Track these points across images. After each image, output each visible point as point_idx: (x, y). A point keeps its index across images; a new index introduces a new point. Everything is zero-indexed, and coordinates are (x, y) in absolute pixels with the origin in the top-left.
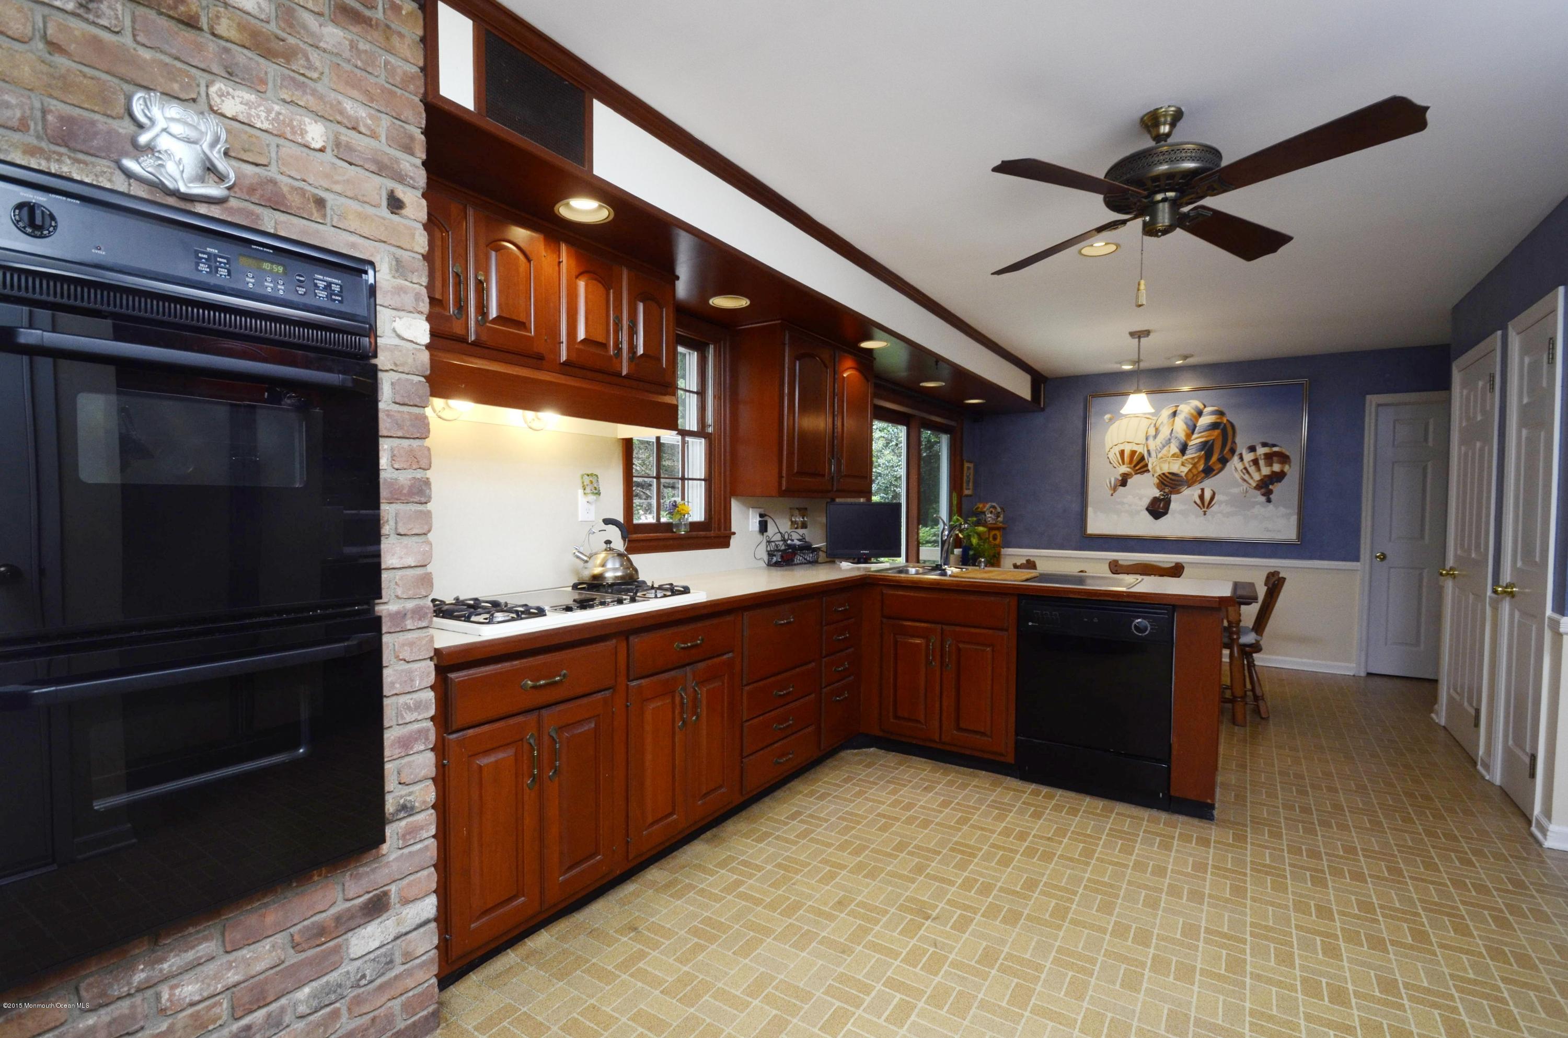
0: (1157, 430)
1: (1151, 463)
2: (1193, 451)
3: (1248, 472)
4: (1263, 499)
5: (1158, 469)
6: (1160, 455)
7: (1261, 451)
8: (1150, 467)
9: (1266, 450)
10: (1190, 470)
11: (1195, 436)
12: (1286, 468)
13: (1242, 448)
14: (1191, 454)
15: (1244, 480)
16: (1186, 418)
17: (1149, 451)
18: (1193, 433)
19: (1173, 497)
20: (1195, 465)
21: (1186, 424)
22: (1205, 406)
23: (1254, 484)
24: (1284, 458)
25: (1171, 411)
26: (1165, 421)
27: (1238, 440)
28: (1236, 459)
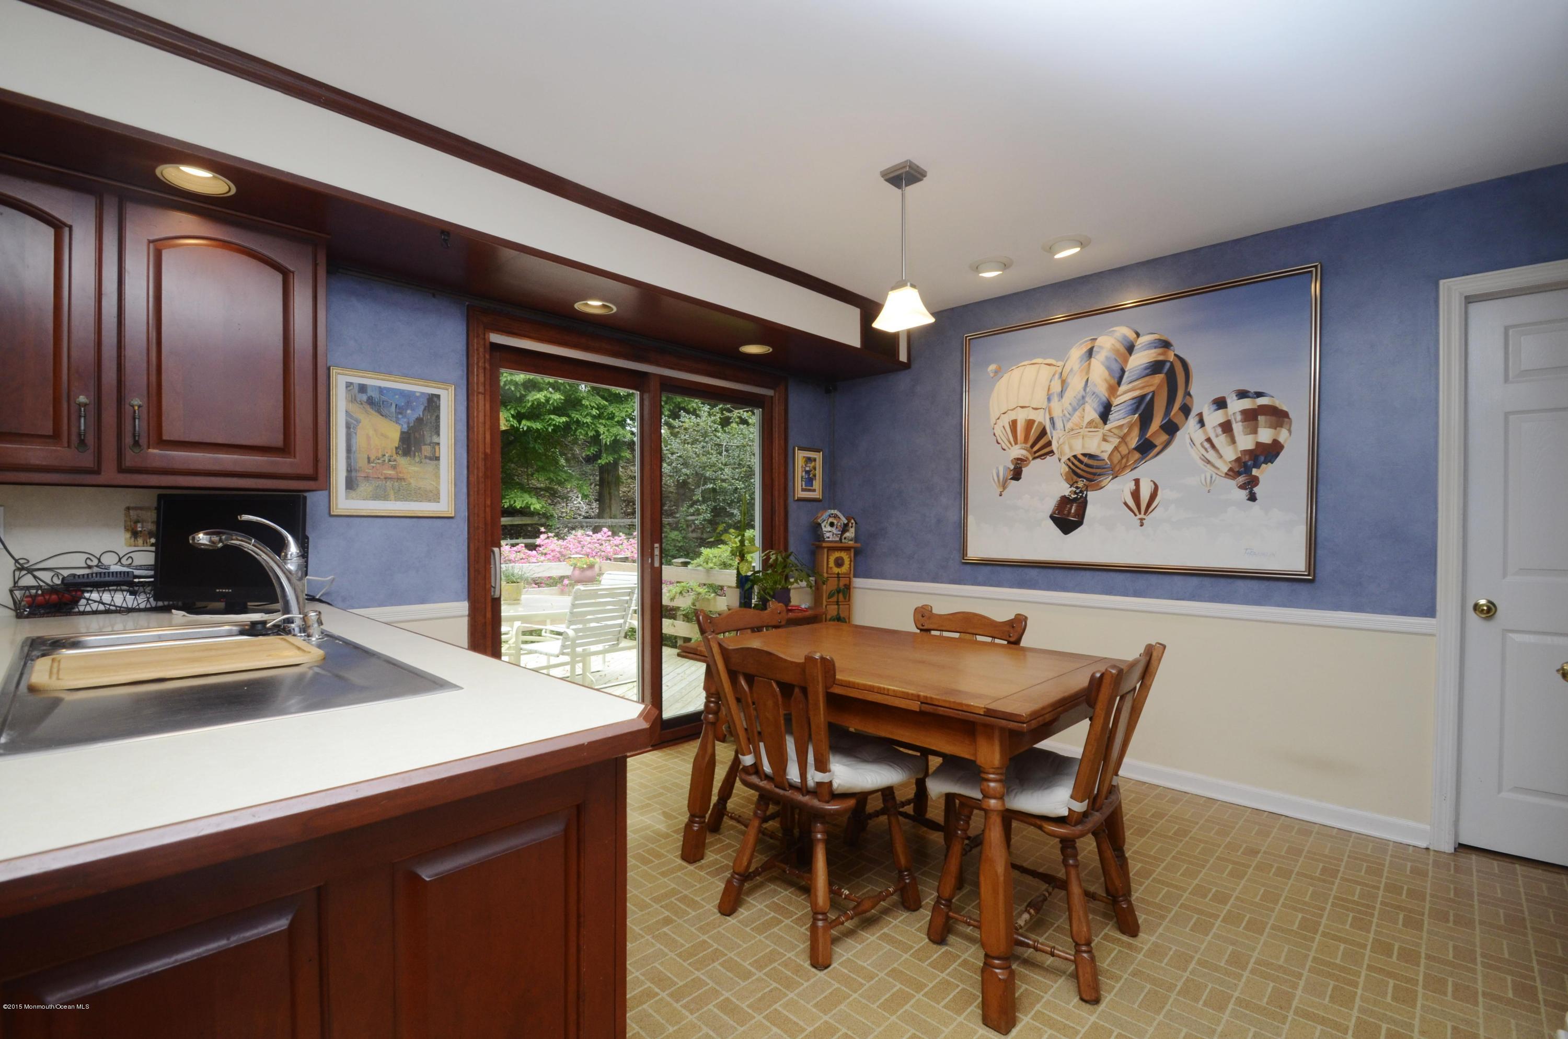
0: (1064, 383)
1: (1057, 437)
2: (1121, 414)
3: (1213, 446)
4: (1244, 494)
5: (1066, 449)
6: (1069, 426)
7: (1236, 406)
8: (1054, 446)
9: (1246, 404)
10: (1116, 448)
11: (1123, 388)
12: (1283, 435)
13: (1201, 403)
14: (1118, 418)
15: (1209, 462)
16: (1107, 358)
17: (1052, 420)
18: (1119, 383)
19: (1092, 496)
20: (1123, 439)
21: (1108, 368)
22: (1138, 335)
23: (1225, 469)
24: (1279, 416)
25: (1085, 349)
26: (1076, 367)
27: (1193, 390)
28: (1192, 421)
